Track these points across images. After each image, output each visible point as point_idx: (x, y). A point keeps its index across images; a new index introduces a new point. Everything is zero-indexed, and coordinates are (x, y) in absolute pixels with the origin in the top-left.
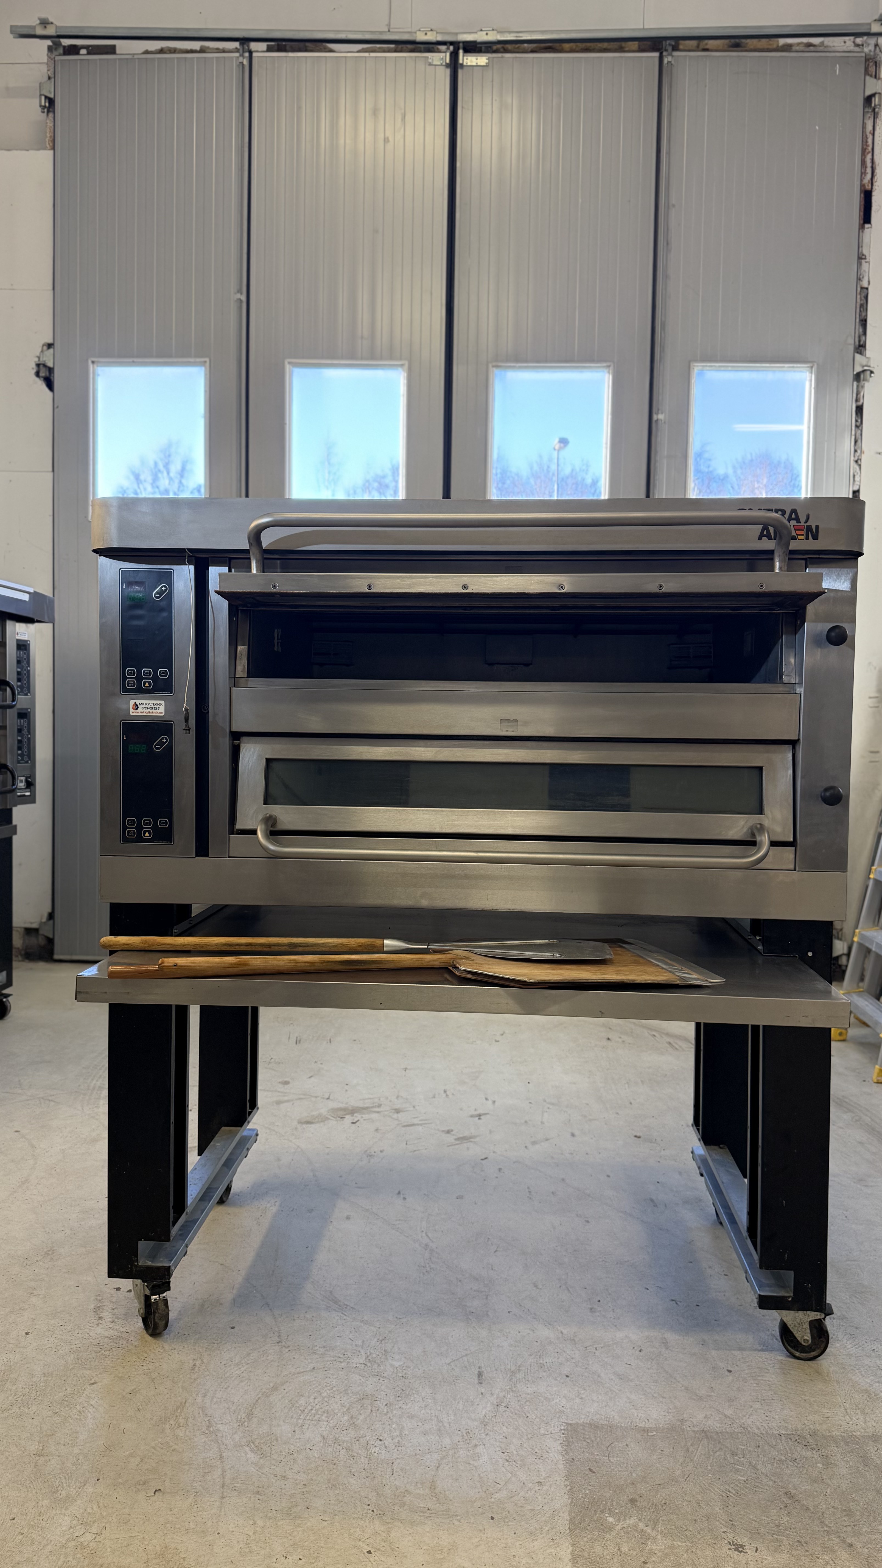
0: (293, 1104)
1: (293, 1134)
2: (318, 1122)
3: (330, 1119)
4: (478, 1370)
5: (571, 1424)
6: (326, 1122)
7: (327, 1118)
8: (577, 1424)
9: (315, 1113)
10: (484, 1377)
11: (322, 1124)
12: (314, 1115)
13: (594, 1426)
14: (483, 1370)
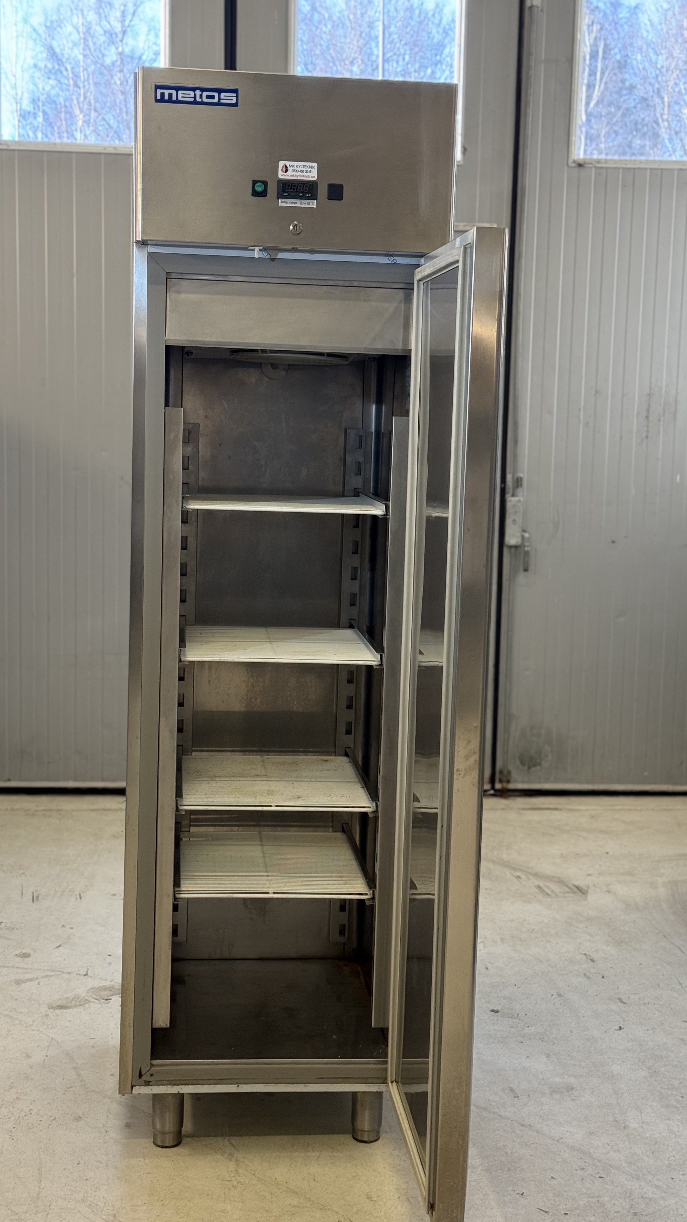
0: (39, 984)
1: (43, 1023)
2: (76, 1006)
3: (91, 1002)
6: (86, 1006)
7: (87, 1000)
9: (70, 995)
11: (82, 1008)
12: (68, 998)
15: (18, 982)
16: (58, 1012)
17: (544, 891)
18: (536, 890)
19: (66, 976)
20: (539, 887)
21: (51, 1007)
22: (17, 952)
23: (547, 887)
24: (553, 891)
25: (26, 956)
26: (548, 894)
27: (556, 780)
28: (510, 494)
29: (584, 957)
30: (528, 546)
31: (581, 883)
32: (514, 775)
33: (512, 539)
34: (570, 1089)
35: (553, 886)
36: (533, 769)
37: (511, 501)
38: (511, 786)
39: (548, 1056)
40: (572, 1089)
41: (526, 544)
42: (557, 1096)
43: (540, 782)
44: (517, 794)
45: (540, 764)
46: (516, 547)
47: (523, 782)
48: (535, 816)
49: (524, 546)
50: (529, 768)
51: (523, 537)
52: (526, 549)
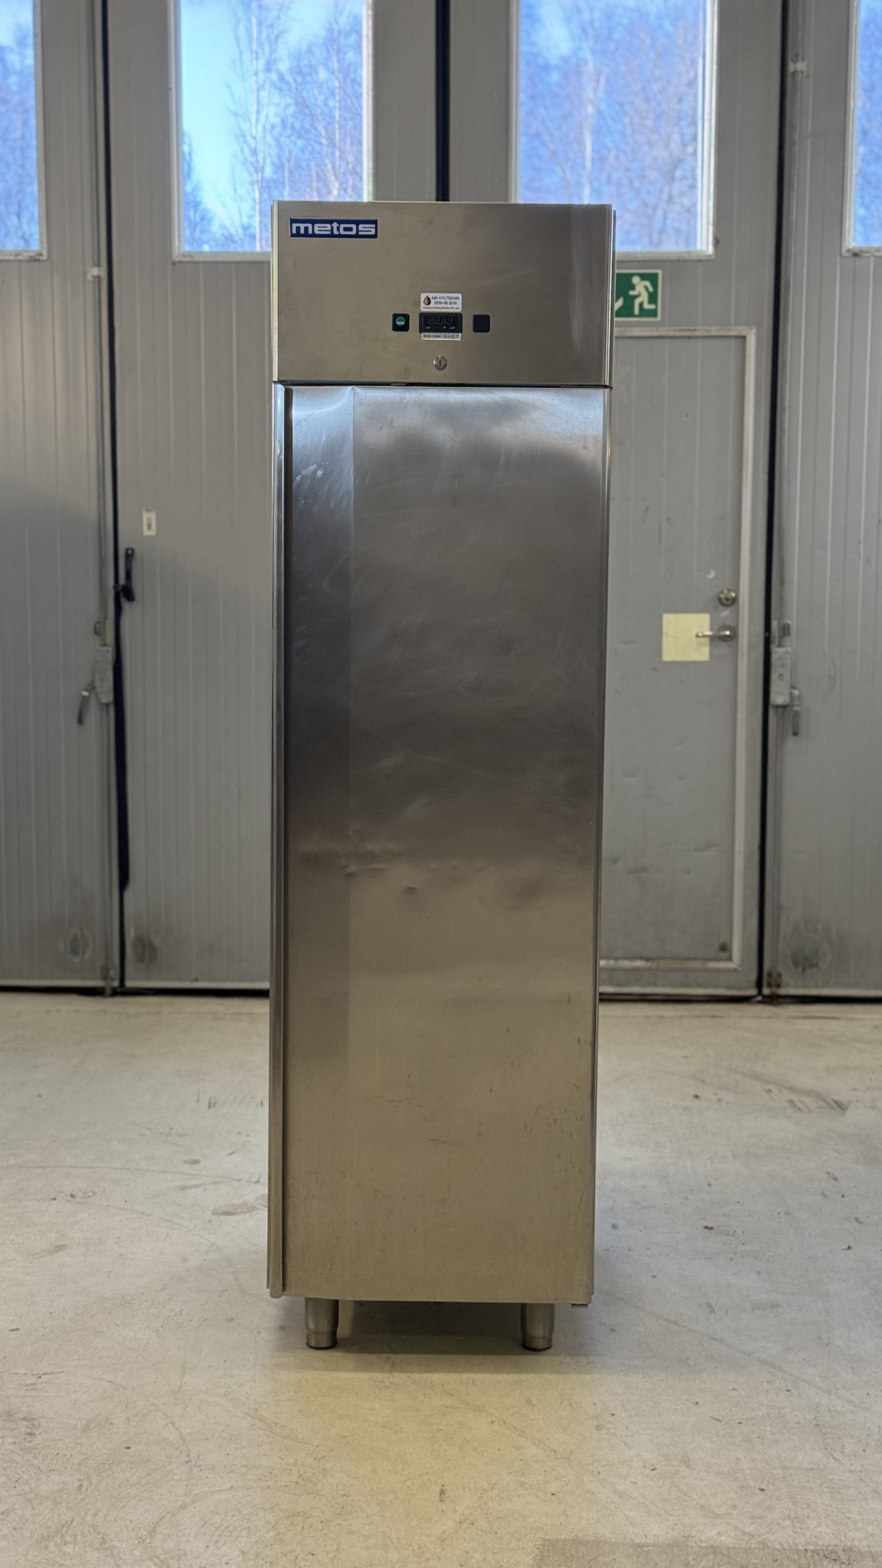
0: (205, 1190)
1: (205, 1228)
2: (242, 1213)
3: (258, 1209)
4: (440, 1487)
5: (549, 1540)
6: (254, 1213)
7: (255, 1207)
8: (557, 1540)
9: (236, 1201)
10: (447, 1495)
11: (247, 1215)
12: (235, 1204)
13: (578, 1542)
14: (446, 1487)
15: (183, 1188)
16: (222, 1218)
17: (796, 1105)
18: (788, 1105)
19: (235, 1183)
20: (791, 1102)
21: (215, 1213)
22: (186, 1158)
23: (802, 1102)
24: (806, 1106)
25: (195, 1162)
26: (799, 1109)
27: (837, 985)
28: (776, 644)
29: (827, 1175)
30: (797, 706)
31: (842, 1098)
32: (786, 978)
33: (778, 697)
34: (775, 1305)
35: (807, 1100)
36: (809, 971)
37: (777, 652)
38: (783, 991)
39: (758, 1273)
40: (778, 1305)
41: (796, 703)
42: (758, 1312)
43: (816, 987)
44: (789, 1000)
45: (816, 965)
46: (784, 707)
47: (796, 987)
48: (806, 1026)
49: (794, 705)
50: (804, 970)
51: (792, 696)
52: (796, 709)
